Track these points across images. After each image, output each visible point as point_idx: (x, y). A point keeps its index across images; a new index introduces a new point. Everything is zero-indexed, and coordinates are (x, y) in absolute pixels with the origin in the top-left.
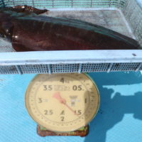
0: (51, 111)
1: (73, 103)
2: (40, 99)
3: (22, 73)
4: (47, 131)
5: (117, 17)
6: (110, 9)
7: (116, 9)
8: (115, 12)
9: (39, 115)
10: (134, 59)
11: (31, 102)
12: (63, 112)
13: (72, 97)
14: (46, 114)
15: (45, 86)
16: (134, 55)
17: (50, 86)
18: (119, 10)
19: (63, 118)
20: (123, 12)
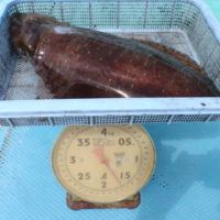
0: (87, 174)
1: (118, 163)
2: (73, 158)
3: (54, 124)
4: (83, 202)
7: (179, 30)
8: (177, 35)
9: (70, 181)
13: (117, 155)
15: (80, 140)
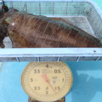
5: (84, 23)
6: (79, 16)
10: (94, 54)
11: (25, 81)
12: (47, 88)
14: (35, 89)
16: (95, 51)
17: (38, 70)
18: (85, 18)
19: (47, 92)
20: (88, 19)
